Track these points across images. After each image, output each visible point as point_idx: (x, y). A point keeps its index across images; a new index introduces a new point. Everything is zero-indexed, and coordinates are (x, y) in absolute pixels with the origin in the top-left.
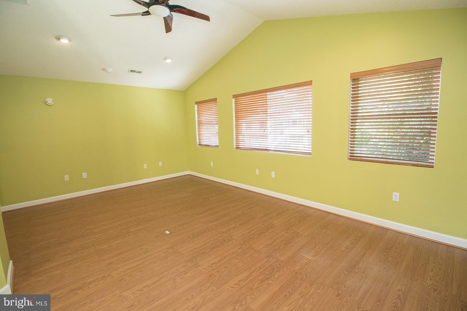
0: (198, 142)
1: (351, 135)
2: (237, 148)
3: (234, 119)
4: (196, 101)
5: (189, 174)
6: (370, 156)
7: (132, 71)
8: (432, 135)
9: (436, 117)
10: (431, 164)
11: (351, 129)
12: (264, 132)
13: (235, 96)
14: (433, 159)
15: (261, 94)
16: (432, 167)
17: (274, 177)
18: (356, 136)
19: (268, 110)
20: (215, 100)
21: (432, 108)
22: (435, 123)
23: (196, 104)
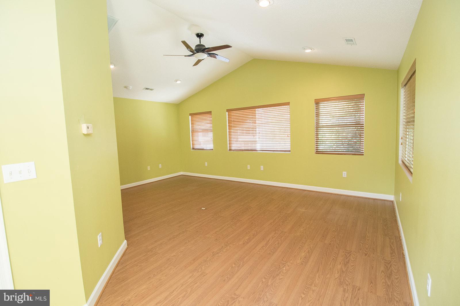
0: (191, 146)
1: (316, 138)
2: (230, 150)
3: (228, 127)
4: (190, 113)
5: (182, 175)
6: (328, 150)
7: (147, 89)
8: (362, 136)
9: (363, 126)
10: (362, 153)
11: (316, 134)
12: (254, 137)
13: (228, 111)
14: (363, 150)
15: (251, 110)
16: (363, 155)
17: (263, 170)
18: (319, 139)
19: (257, 121)
20: (210, 113)
21: (361, 121)
22: (363, 130)
23: (190, 115)
